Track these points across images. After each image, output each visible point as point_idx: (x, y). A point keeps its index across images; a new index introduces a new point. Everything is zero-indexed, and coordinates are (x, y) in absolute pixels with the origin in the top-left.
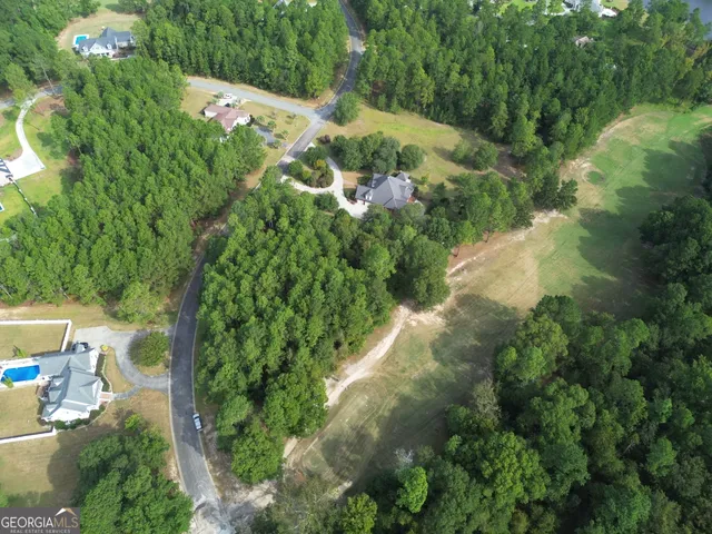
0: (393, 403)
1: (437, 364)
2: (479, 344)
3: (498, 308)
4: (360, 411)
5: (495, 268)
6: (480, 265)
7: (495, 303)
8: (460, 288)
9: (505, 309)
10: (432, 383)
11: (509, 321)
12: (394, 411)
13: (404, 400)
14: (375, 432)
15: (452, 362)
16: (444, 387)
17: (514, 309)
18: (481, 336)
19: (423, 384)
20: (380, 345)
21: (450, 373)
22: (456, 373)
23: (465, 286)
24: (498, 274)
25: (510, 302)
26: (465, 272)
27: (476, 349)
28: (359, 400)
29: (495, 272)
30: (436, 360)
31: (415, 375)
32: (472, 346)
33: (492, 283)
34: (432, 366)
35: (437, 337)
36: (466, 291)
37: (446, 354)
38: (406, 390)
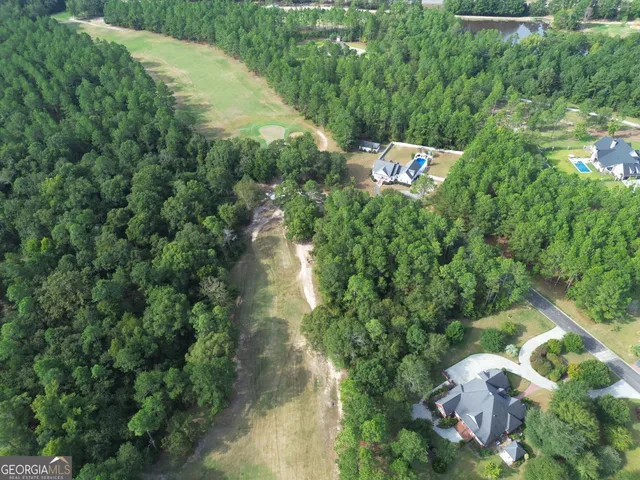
0: (270, 277)
1: (271, 316)
2: (261, 356)
3: (276, 401)
4: (281, 260)
5: (314, 437)
6: (327, 427)
7: (281, 404)
8: (316, 382)
9: (270, 407)
10: (262, 304)
11: (258, 397)
12: (267, 275)
13: (267, 283)
14: (265, 262)
15: (265, 325)
16: (254, 307)
17: (264, 414)
18: (265, 363)
19: (267, 299)
20: (313, 294)
21: (259, 317)
22: (256, 321)
23: (315, 391)
24: (306, 434)
25: (272, 415)
26: (329, 404)
27: (260, 350)
28: (288, 263)
29: (311, 432)
30: (274, 318)
31: (276, 299)
32: (264, 349)
33: (302, 419)
34: (273, 313)
35: (289, 331)
36: (310, 386)
37: (273, 328)
38: (271, 289)
